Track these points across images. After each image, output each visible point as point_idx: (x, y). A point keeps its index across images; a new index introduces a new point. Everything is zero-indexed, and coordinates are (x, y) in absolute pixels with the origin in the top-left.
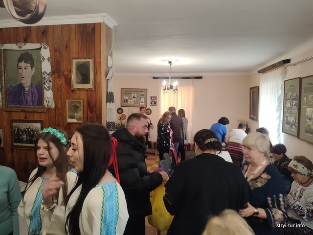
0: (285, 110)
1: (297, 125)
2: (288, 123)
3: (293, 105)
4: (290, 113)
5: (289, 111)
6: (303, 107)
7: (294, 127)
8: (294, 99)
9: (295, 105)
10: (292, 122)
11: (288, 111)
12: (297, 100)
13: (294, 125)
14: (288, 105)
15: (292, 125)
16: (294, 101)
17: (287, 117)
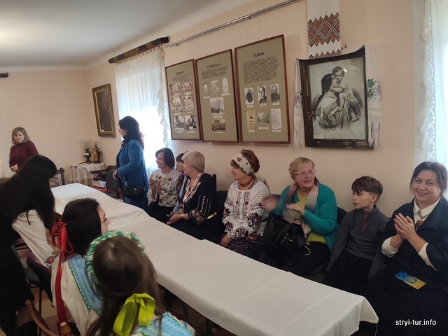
0: (173, 108)
1: (197, 125)
2: (180, 125)
3: (185, 99)
4: (182, 111)
5: (180, 108)
7: (191, 128)
10: (187, 122)
11: (177, 109)
14: (177, 100)
15: (187, 127)
16: (187, 94)
17: (177, 118)
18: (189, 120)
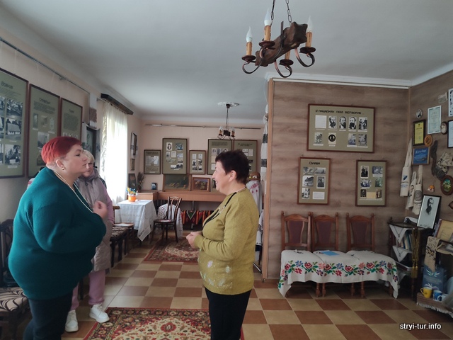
1: (21, 158)
3: (8, 121)
6: (33, 129)
8: (12, 112)
9: (14, 123)
10: (8, 152)
12: (20, 115)
13: (13, 158)
16: (13, 117)
18: (11, 151)
